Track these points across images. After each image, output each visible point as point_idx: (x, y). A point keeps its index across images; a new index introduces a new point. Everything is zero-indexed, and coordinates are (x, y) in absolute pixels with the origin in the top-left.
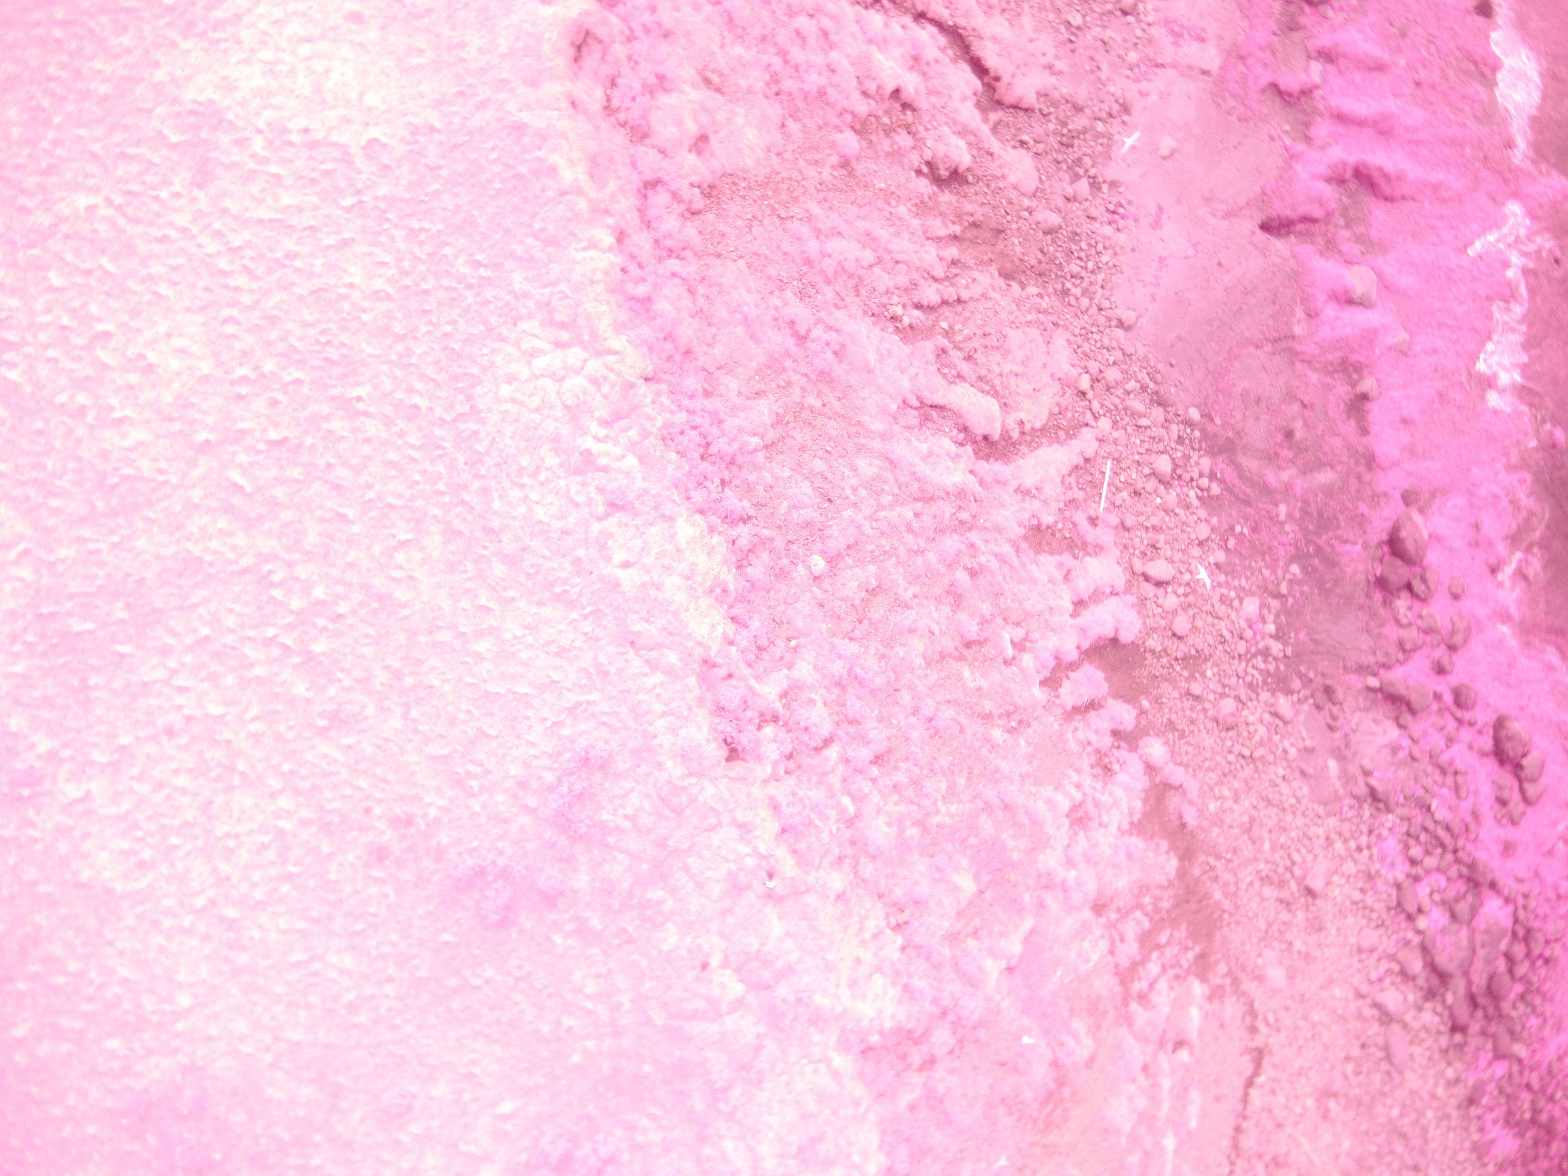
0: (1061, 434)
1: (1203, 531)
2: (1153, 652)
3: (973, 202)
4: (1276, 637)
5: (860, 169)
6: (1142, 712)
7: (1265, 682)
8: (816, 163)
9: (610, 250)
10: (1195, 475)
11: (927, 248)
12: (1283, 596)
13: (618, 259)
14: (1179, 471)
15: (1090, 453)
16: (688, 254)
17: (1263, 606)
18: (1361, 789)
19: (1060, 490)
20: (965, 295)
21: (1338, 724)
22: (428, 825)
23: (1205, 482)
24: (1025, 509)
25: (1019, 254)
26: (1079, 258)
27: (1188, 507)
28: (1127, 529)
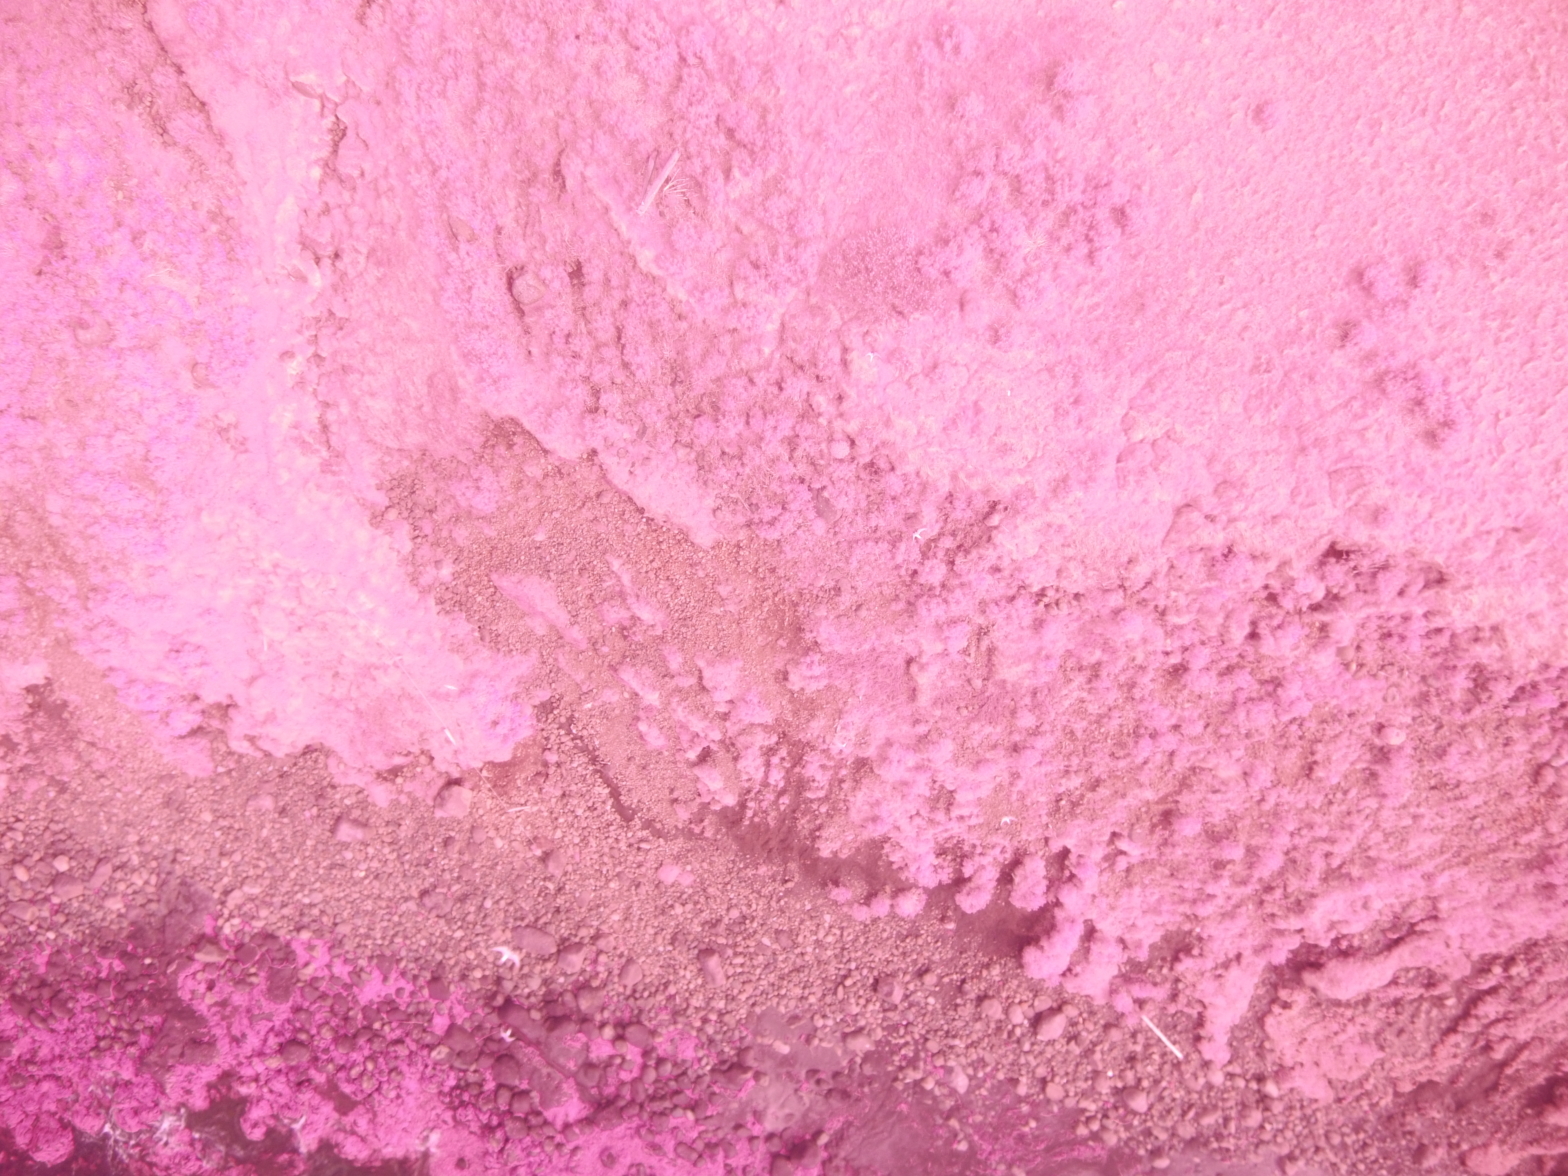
0: (1243, 1034)
1: (1054, 1091)
4: (917, 1083)
12: (948, 1118)
14: (1121, 1111)
15: (1203, 1046)
17: (953, 1092)
18: (750, 1060)
19: (1196, 995)
20: (1452, 1039)
21: (812, 1081)
22: (1484, 267)
23: (1095, 1126)
24: (1215, 951)
27: (1084, 1094)
28: (1108, 1026)
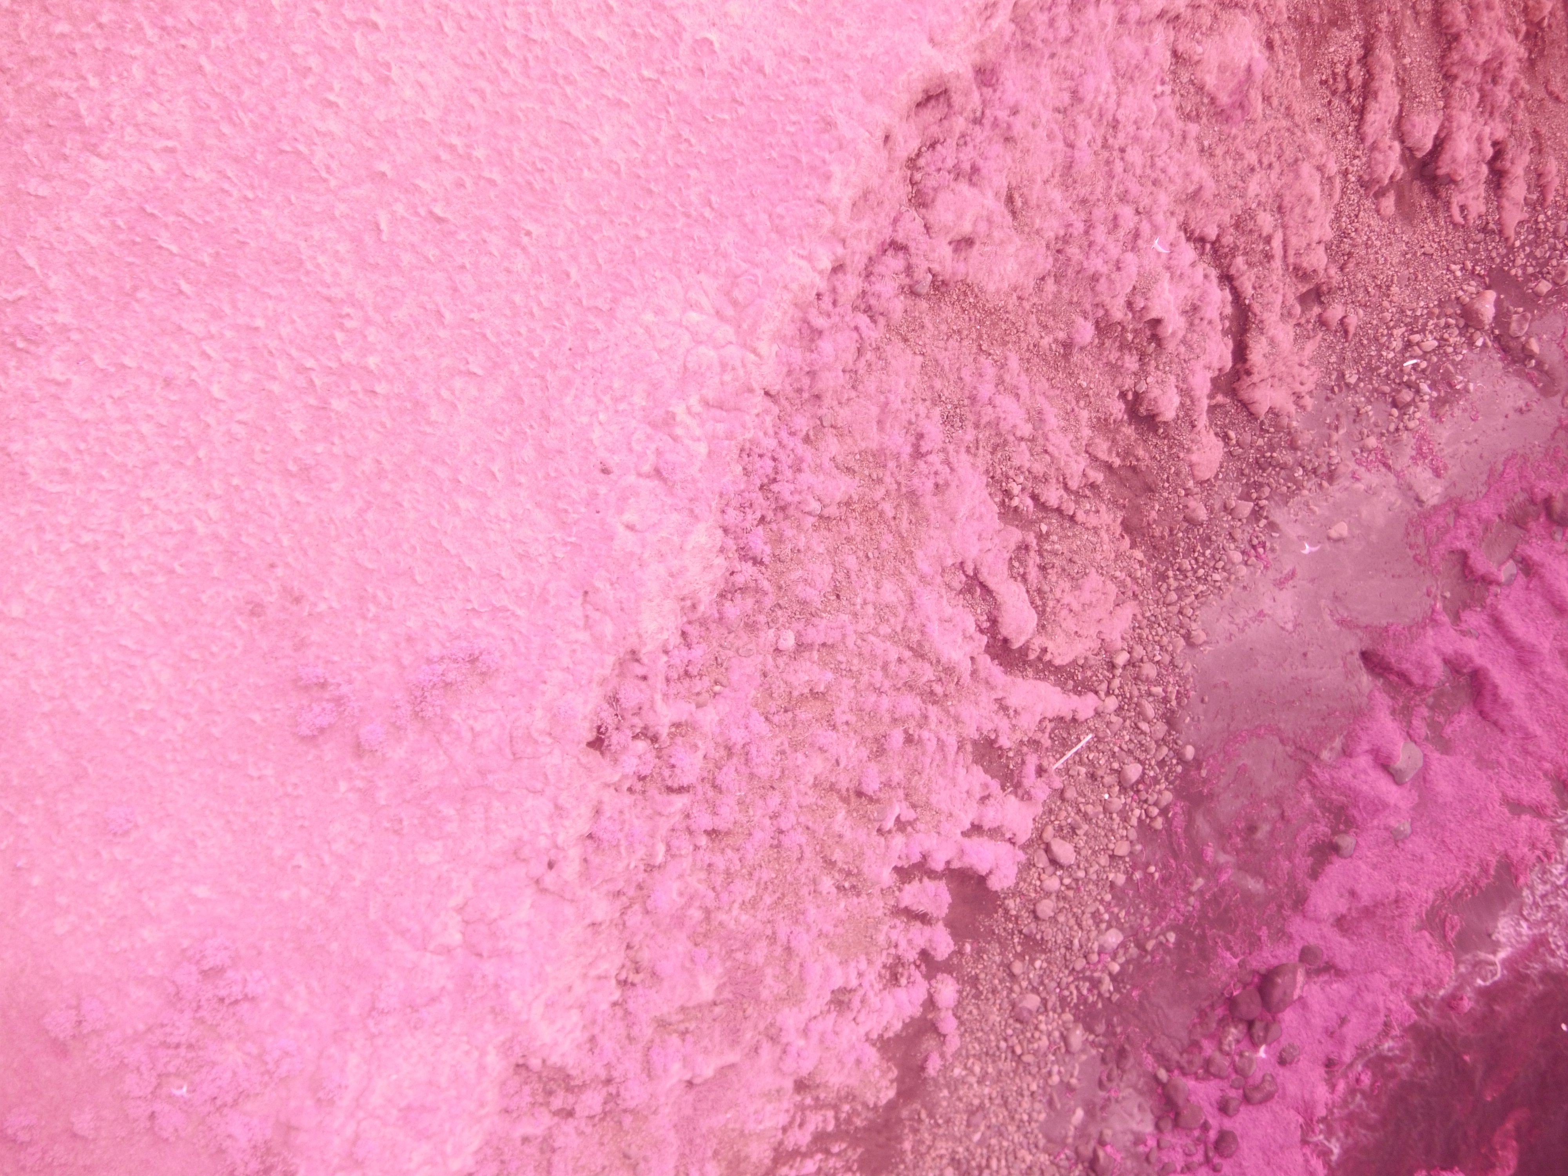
0: (1071, 683)
1: (1123, 849)
2: (1006, 911)
3: (1147, 450)
4: (1114, 978)
5: (1076, 357)
6: (960, 952)
7: (1076, 1006)
8: (1045, 327)
9: (821, 272)
10: (1151, 800)
11: (1080, 459)
12: (1146, 951)
13: (822, 284)
14: (1141, 787)
15: (1081, 716)
16: (882, 321)
17: (1123, 945)
18: (1087, 1150)
19: (1034, 727)
20: (1080, 517)
21: (1109, 1085)
22: (310, 615)
23: (1155, 811)
24: (992, 721)
25: (1151, 518)
26: (1196, 559)
27: (1125, 819)
28: (1063, 800)
